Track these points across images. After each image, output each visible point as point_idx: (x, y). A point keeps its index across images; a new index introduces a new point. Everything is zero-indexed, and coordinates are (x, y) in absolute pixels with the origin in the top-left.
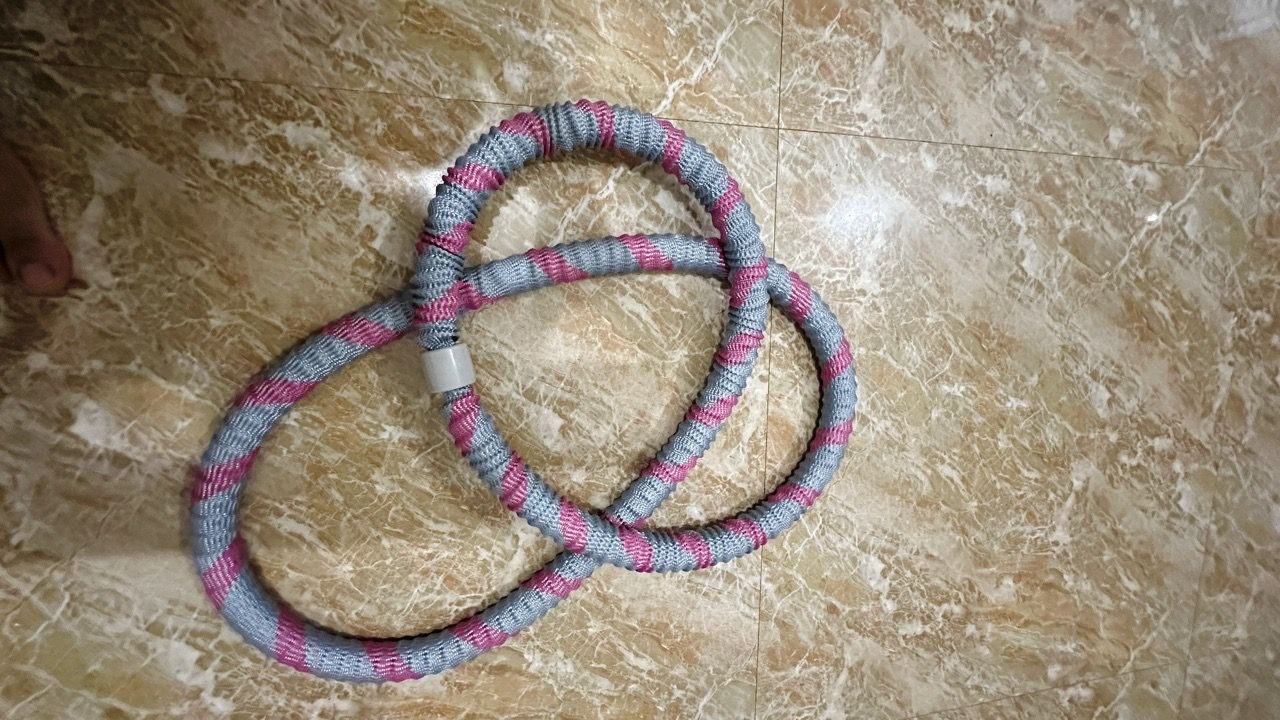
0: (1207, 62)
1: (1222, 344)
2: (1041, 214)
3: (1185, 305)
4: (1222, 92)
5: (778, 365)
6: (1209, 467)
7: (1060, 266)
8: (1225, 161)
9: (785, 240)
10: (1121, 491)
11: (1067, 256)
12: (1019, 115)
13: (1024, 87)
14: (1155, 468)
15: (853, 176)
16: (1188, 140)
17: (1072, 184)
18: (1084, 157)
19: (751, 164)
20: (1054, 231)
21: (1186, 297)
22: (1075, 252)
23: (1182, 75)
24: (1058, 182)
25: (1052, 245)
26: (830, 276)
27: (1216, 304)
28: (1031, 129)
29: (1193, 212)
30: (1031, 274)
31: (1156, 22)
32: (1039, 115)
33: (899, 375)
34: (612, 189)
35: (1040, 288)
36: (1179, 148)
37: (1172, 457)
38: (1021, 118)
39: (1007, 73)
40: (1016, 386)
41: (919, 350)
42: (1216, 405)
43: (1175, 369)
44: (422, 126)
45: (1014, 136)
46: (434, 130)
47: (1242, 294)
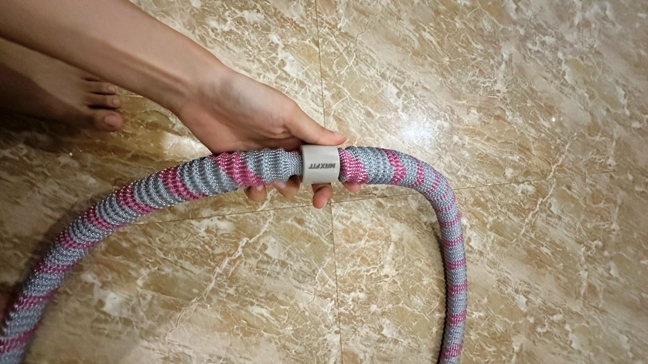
0: (549, 129)
1: (580, 261)
2: (477, 217)
3: (558, 246)
4: (558, 141)
5: (345, 323)
6: (584, 324)
7: (490, 241)
8: (565, 173)
9: (340, 258)
10: (540, 346)
11: (493, 235)
12: (458, 172)
13: (458, 158)
14: (555, 330)
15: (374, 219)
16: (546, 167)
17: (490, 199)
18: (494, 185)
19: (317, 224)
20: (484, 224)
21: (557, 242)
22: (497, 232)
23: (537, 137)
24: (482, 200)
25: (485, 231)
26: (368, 271)
27: (573, 243)
28: (465, 177)
29: (554, 200)
30: (476, 248)
31: (520, 116)
32: (468, 170)
33: (412, 314)
34: (240, 253)
35: (481, 253)
36: (542, 171)
37: (564, 323)
38: (459, 173)
39: (448, 153)
40: (476, 305)
41: (421, 299)
42: (582, 292)
43: (558, 278)
44: (128, 240)
45: (457, 182)
46: (135, 242)
47: (585, 234)
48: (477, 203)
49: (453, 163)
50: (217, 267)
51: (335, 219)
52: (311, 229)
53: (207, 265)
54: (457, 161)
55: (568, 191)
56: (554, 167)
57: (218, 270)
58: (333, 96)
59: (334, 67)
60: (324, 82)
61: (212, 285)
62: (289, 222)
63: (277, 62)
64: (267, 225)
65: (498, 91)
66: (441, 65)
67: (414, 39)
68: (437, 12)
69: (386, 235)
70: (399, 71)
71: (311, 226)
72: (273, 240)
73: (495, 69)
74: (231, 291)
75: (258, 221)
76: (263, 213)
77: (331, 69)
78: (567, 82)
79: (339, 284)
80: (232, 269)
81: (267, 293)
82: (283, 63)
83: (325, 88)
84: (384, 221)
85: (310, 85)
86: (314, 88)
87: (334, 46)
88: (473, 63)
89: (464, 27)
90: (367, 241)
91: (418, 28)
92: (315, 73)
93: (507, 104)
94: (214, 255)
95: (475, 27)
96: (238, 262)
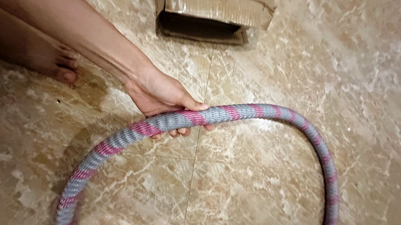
0: (348, 143)
7: (297, 210)
8: (355, 174)
9: (192, 199)
11: (300, 206)
12: (283, 158)
15: (221, 177)
16: (342, 167)
17: (302, 181)
18: (306, 172)
19: (183, 172)
20: (295, 197)
22: (303, 205)
23: (339, 146)
24: (297, 180)
25: (294, 203)
28: (288, 162)
30: (286, 213)
31: (331, 130)
32: (290, 158)
34: (125, 180)
35: (289, 218)
36: (339, 170)
39: (280, 144)
44: (52, 155)
45: (282, 164)
48: (293, 181)
49: (282, 151)
50: (107, 187)
51: (195, 171)
52: (177, 175)
53: (100, 184)
54: (284, 150)
55: (355, 186)
56: (348, 169)
57: (107, 189)
58: (213, 92)
59: (218, 75)
60: (209, 81)
61: (99, 199)
62: (164, 167)
63: (183, 64)
64: (149, 165)
65: (319, 112)
66: (286, 88)
67: (271, 68)
68: (289, 56)
69: (226, 190)
70: (258, 86)
71: (178, 173)
72: (150, 176)
73: (319, 98)
74: (111, 206)
75: (143, 161)
76: (148, 157)
77: (216, 75)
78: (363, 115)
79: (187, 218)
80: (117, 191)
81: (136, 213)
82: (187, 65)
83: (209, 86)
84: (227, 180)
85: (200, 82)
86: (203, 85)
87: (221, 62)
88: (306, 91)
89: (304, 68)
90: (213, 191)
91: (275, 63)
92: (205, 76)
93: (323, 121)
94: (107, 178)
95: (311, 70)
96: (122, 187)
